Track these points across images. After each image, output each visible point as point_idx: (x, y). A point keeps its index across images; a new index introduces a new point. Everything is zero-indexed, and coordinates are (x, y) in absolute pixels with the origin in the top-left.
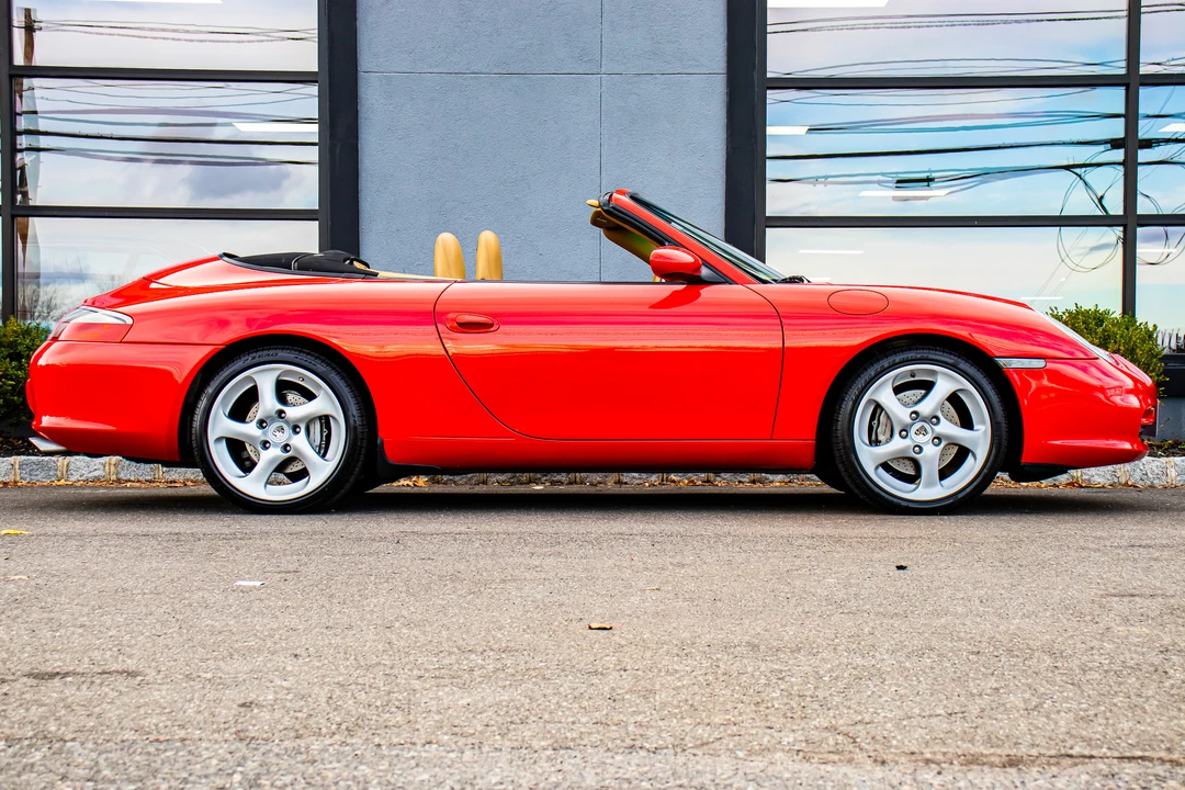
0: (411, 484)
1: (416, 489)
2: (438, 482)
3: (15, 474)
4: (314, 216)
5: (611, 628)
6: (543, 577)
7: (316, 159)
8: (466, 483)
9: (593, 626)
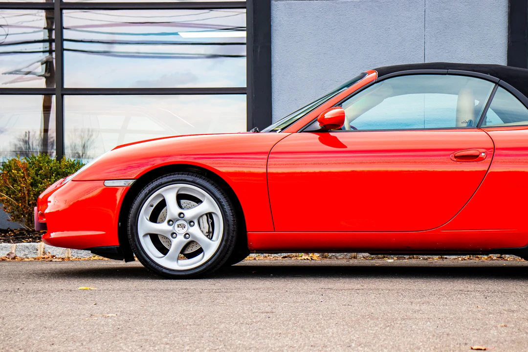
0: (309, 258)
1: (313, 261)
2: (326, 257)
3: (68, 254)
4: (244, 92)
5: (485, 350)
6: (427, 316)
7: (245, 53)
8: (343, 258)
9: (474, 348)
